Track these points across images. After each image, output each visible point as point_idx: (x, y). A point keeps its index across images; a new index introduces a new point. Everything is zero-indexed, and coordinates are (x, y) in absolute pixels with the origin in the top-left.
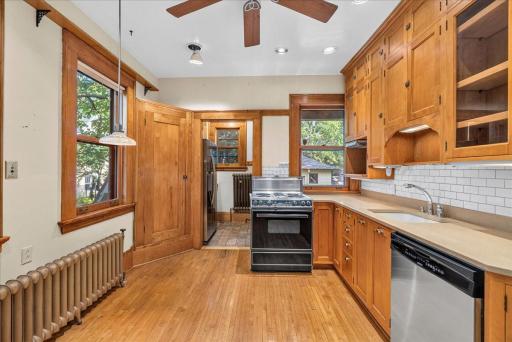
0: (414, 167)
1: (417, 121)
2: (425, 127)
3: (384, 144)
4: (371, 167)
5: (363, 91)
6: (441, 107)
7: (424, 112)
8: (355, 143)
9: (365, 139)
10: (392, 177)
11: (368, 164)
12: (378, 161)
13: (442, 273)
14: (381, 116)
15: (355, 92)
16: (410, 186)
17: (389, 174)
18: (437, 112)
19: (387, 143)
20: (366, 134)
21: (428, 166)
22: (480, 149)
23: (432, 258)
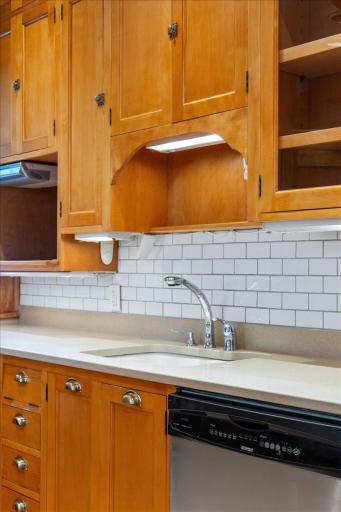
0: (168, 239)
1: (196, 125)
2: (213, 139)
3: (108, 176)
4: (70, 238)
5: (45, 22)
6: (249, 98)
7: (213, 103)
8: (16, 170)
9: (51, 161)
10: (114, 267)
11: (61, 230)
12: (92, 221)
13: (297, 452)
14: (101, 101)
15: (18, 20)
16: (178, 282)
17: (107, 258)
18: (242, 107)
19: (117, 173)
20: (55, 146)
21: (201, 236)
22: (321, 194)
23: (273, 427)
